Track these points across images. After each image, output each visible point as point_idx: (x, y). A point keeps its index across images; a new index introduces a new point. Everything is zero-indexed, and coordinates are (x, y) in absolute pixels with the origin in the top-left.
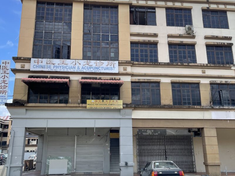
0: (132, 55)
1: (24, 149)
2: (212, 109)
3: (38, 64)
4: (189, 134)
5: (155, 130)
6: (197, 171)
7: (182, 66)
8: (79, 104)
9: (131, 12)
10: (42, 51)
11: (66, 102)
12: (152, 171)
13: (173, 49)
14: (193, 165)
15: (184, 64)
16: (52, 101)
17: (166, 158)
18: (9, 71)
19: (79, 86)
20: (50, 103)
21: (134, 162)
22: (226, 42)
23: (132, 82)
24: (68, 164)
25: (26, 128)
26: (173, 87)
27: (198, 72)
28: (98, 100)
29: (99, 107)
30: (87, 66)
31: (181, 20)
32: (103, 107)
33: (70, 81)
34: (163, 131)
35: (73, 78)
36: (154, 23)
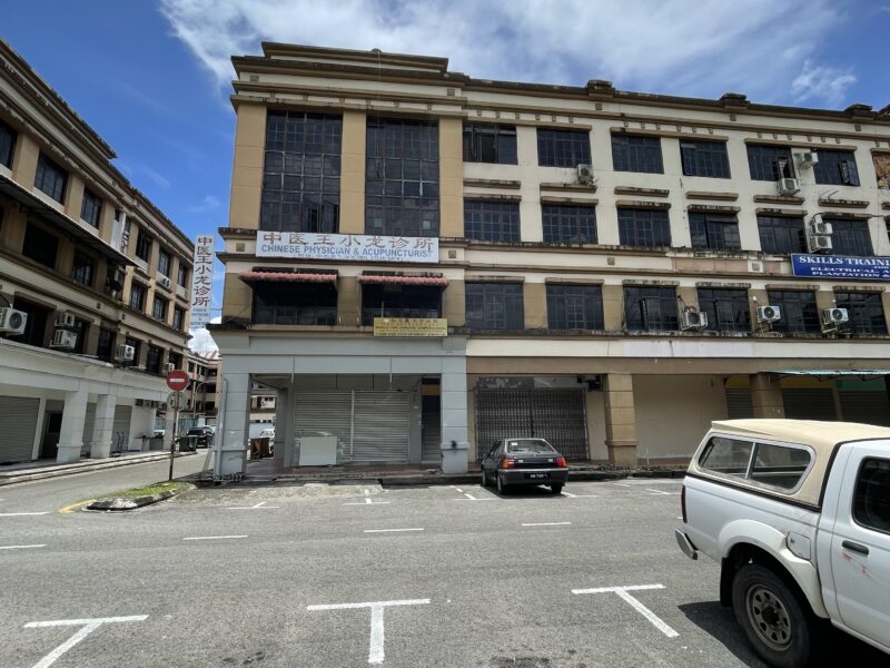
0: (467, 227)
1: (248, 417)
2: (626, 336)
3: (272, 243)
4: (579, 386)
5: (512, 379)
6: (592, 458)
7: (569, 250)
8: (358, 326)
9: (465, 135)
10: (280, 217)
11: (332, 322)
12: (504, 457)
13: (552, 215)
14: (584, 446)
15: (573, 246)
16: (302, 321)
17: (533, 433)
18: (213, 258)
19: (358, 288)
20: (298, 324)
21: (469, 441)
22: (657, 200)
23: (467, 282)
24: (338, 447)
25: (250, 375)
26: (549, 292)
27: (599, 262)
28: (397, 320)
29: (398, 332)
30: (373, 247)
31: (569, 155)
32: (407, 333)
33: (338, 278)
34: (528, 380)
35: (345, 272)
36: (513, 160)
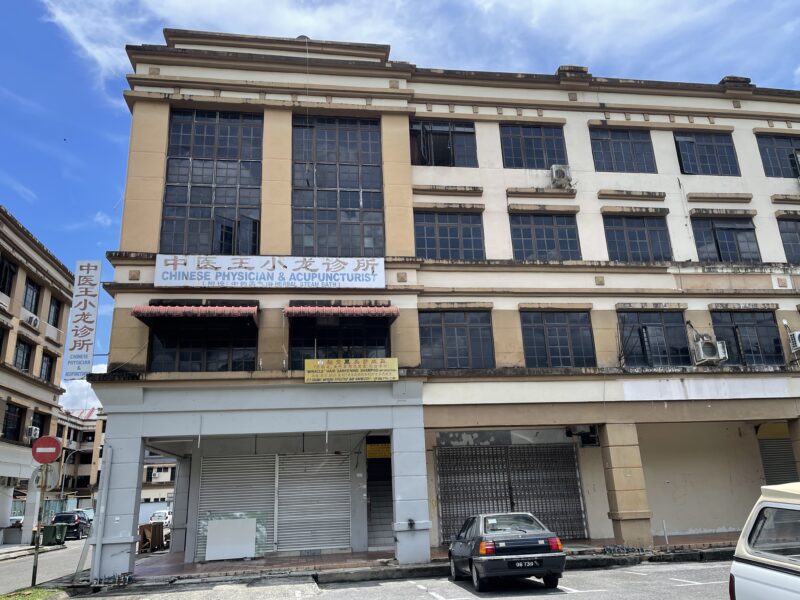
0: (419, 243)
1: (138, 495)
2: (625, 374)
3: (175, 269)
4: (569, 440)
5: (482, 433)
6: (592, 537)
7: (546, 267)
8: (284, 371)
9: (413, 134)
10: (186, 237)
11: (251, 366)
12: (480, 540)
13: (522, 226)
14: (581, 520)
15: (551, 263)
16: (213, 366)
17: (512, 504)
18: (98, 289)
19: (285, 324)
20: (207, 371)
21: (431, 518)
22: (652, 205)
23: (421, 311)
24: (257, 530)
25: (144, 439)
26: (524, 320)
27: (585, 282)
28: (334, 361)
29: (335, 377)
30: (303, 271)
31: (539, 154)
32: (348, 377)
33: (259, 311)
34: (502, 435)
35: (269, 303)
36: (472, 162)
